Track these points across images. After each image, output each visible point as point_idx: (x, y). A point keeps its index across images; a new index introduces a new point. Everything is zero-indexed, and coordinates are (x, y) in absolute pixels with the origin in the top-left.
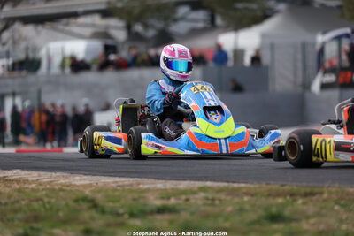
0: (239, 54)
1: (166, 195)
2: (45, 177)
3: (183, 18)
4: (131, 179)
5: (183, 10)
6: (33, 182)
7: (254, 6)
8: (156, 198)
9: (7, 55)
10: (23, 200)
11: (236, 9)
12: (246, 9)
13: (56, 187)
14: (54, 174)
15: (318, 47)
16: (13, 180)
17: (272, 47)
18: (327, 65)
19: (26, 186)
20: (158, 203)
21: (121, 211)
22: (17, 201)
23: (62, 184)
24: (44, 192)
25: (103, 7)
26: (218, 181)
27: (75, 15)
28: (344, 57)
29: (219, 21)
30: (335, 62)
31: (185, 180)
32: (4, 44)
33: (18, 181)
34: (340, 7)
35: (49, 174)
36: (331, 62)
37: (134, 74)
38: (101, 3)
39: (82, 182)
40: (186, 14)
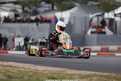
5: (43, 3)
7: (68, 3)
11: (62, 4)
12: (65, 4)
15: (90, 19)
17: (75, 18)
18: (93, 25)
27: (5, 3)
28: (99, 23)
29: (55, 8)
30: (96, 24)
34: (98, 5)
36: (94, 24)
37: (26, 25)
40: (44, 5)
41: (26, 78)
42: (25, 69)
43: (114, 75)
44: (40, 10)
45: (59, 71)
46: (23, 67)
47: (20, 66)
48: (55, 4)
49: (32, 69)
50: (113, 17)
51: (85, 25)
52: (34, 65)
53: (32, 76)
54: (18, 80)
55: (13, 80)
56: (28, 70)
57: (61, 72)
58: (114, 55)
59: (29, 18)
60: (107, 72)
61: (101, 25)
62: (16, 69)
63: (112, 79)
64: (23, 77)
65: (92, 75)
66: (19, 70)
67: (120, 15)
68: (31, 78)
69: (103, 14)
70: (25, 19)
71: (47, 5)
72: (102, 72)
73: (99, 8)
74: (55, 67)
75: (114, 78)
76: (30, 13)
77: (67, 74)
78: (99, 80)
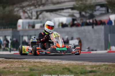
1: (92, 67)
2: (53, 61)
3: (98, 10)
4: (81, 62)
5: (98, 7)
6: (49, 63)
8: (89, 68)
9: (41, 22)
10: (46, 69)
13: (57, 65)
14: (56, 60)
16: (43, 62)
19: (47, 64)
20: (90, 69)
21: (78, 72)
22: (44, 69)
23: (59, 64)
24: (53, 66)
25: (72, 6)
26: (109, 62)
27: (63, 9)
29: (110, 11)
31: (98, 62)
32: (40, 19)
33: (44, 63)
35: (54, 60)
38: (71, 5)
39: (65, 63)
41: (46, 70)
42: (52, 64)
47: (48, 62)
48: (109, 7)
54: (37, 72)
55: (34, 72)
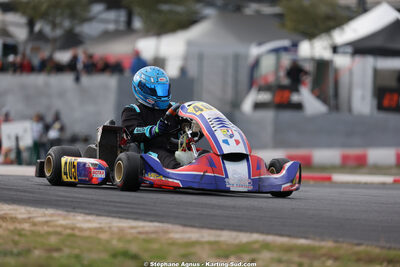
0: (159, 62)
5: (97, 8)
7: (180, 9)
11: (160, 12)
12: (171, 12)
15: (251, 60)
17: (201, 57)
18: (262, 82)
28: (282, 74)
29: (137, 24)
30: (271, 79)
34: (280, 16)
36: (265, 78)
37: (38, 80)
40: (100, 13)
42: (35, 224)
43: (329, 244)
44: (89, 29)
45: (147, 233)
46: (29, 218)
47: (20, 216)
48: (137, 10)
49: (57, 226)
50: (327, 54)
51: (236, 83)
52: (65, 213)
53: (58, 250)
54: (11, 260)
56: (46, 228)
57: (153, 236)
58: (329, 179)
59: (51, 58)
60: (306, 238)
61: (286, 81)
62: (4, 225)
63: (324, 259)
64: (29, 251)
65: (256, 246)
66: (16, 229)
67: (349, 49)
68: (56, 255)
69: (295, 45)
70: (36, 61)
71: (112, 15)
72: (289, 236)
73: (283, 25)
74: (136, 219)
75: (329, 256)
76: (55, 40)
77: (173, 243)
78: (280, 261)
